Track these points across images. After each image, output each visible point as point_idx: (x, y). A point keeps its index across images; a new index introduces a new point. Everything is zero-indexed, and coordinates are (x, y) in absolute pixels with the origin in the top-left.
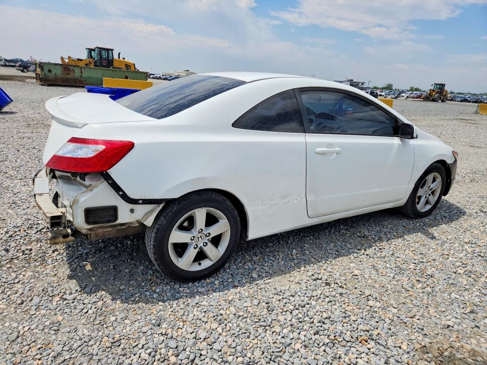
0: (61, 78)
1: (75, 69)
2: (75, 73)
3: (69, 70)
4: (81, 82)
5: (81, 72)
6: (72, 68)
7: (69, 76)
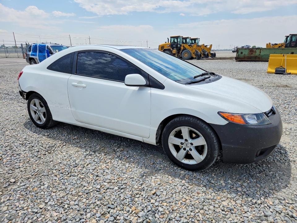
0: (248, 56)
1: (257, 50)
2: (256, 53)
3: (253, 51)
4: (259, 58)
5: (260, 52)
6: (255, 50)
7: (252, 55)
